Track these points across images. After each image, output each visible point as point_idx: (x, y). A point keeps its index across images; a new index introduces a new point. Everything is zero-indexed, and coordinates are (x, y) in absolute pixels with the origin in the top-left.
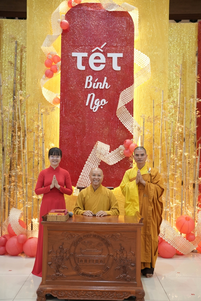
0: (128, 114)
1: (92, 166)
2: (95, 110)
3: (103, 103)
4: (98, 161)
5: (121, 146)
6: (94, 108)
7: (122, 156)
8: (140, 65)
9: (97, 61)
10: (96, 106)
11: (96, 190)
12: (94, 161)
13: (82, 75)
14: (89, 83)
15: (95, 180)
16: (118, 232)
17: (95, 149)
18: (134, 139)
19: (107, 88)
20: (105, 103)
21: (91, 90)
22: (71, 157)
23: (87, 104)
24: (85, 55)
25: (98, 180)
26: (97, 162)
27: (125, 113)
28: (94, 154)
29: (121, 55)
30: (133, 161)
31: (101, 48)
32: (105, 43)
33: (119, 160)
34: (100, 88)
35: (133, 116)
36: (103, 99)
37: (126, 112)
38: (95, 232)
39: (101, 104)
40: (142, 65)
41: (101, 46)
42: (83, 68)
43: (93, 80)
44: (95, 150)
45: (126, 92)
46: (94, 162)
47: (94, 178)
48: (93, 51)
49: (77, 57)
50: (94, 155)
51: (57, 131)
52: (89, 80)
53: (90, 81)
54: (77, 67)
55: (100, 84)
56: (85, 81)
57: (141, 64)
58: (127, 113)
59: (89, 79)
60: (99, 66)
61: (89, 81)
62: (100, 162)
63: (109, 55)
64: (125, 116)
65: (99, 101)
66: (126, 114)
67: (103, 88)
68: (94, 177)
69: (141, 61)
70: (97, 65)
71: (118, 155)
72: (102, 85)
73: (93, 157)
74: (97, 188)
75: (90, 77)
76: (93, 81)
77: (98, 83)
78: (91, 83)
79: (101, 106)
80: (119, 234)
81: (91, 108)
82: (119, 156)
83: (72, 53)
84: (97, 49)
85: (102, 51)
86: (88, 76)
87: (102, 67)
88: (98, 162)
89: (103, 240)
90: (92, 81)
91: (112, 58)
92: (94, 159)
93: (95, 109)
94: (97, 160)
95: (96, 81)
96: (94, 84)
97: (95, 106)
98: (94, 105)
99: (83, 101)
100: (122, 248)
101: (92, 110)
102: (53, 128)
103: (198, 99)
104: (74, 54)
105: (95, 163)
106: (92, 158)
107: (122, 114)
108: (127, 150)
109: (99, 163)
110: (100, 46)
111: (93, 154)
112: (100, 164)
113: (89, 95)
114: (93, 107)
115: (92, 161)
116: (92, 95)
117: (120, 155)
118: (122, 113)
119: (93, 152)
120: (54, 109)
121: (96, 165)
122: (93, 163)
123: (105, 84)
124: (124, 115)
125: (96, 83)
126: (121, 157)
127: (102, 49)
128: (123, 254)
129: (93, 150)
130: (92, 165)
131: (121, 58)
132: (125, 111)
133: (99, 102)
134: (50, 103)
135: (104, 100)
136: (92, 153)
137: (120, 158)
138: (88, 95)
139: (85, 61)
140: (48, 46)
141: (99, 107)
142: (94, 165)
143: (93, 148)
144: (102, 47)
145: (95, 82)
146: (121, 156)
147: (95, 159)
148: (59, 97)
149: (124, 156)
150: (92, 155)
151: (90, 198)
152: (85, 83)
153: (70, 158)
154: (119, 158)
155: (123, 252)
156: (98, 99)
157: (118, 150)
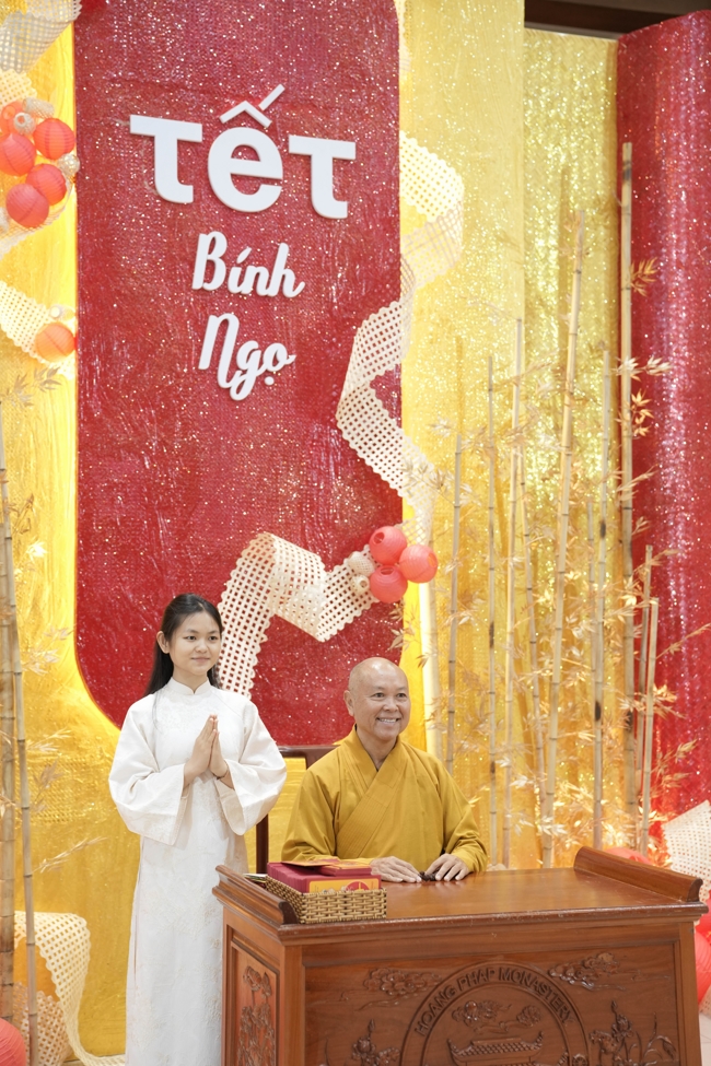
0: (378, 415)
1: (235, 648)
2: (239, 389)
3: (275, 362)
4: (258, 624)
5: (356, 555)
6: (234, 384)
7: (361, 601)
8: (413, 203)
9: (246, 167)
10: (244, 372)
11: (383, 760)
12: (243, 623)
13: (179, 226)
14: (211, 265)
15: (382, 715)
16: (604, 950)
17: (244, 568)
18: (408, 526)
19: (289, 292)
20: (286, 359)
21: (223, 299)
22: (133, 608)
23: (204, 363)
24: (193, 132)
25: (398, 715)
26: (256, 631)
27: (367, 408)
28: (240, 593)
29: (347, 150)
30: (402, 622)
31: (260, 110)
32: (280, 89)
33: (349, 620)
34: (262, 291)
35: (399, 424)
36: (273, 342)
37: (372, 404)
38: (508, 956)
39: (268, 365)
40: (422, 202)
41: (260, 100)
42: (184, 194)
43: (228, 251)
44: (242, 574)
45: (390, 316)
46: (241, 629)
47: (382, 709)
48: (225, 118)
49: (152, 139)
50: (238, 598)
51: (51, 483)
52: (211, 251)
53: (216, 256)
54: (154, 187)
55: (258, 275)
56: (194, 255)
57: (417, 197)
58: (375, 410)
59: (210, 246)
60: (255, 192)
61: (211, 257)
62: (265, 627)
63: (298, 144)
64: (369, 422)
65: (259, 352)
66: (370, 413)
67: (273, 291)
68: (380, 704)
69: (419, 182)
70: (246, 183)
71: (345, 596)
72: (270, 278)
73: (236, 604)
74: (384, 751)
75: (214, 240)
76: (229, 259)
77: (251, 271)
78: (221, 267)
79: (267, 373)
80: (606, 957)
81: (223, 383)
82: (348, 602)
83: (133, 118)
84: (245, 113)
85: (266, 122)
86: (207, 233)
87: (266, 197)
88: (260, 629)
89: (541, 989)
90: (222, 258)
91: (308, 158)
92: (240, 613)
93: (241, 387)
94: (252, 621)
95: (241, 258)
96: (236, 272)
97: (239, 373)
98: (234, 366)
99: (185, 346)
100: (622, 1022)
101: (229, 389)
102: (32, 469)
103: (657, 361)
104: (140, 124)
105: (247, 632)
106: (233, 610)
107: (357, 415)
108: (389, 573)
109: (262, 635)
110: (255, 101)
111: (234, 590)
112: (266, 639)
113: (214, 323)
114: (229, 378)
115: (235, 625)
116: (225, 323)
117: (349, 594)
118: (354, 410)
119: (237, 585)
120: (55, 378)
121: (252, 642)
122: (238, 633)
123: (284, 277)
124: (365, 417)
125: (244, 266)
126: (356, 604)
127: (265, 112)
128: (627, 1052)
129: (233, 574)
130: (237, 640)
131: (346, 161)
132: (368, 399)
133: (256, 355)
134: (20, 348)
135: (278, 349)
136: (229, 588)
137: (352, 608)
138: (206, 323)
139: (193, 161)
140: (15, 69)
141: (260, 380)
142: (243, 644)
143: (235, 567)
144: (264, 105)
145: (238, 265)
146: (353, 599)
147: (246, 616)
148: (72, 324)
149: (366, 598)
150: (232, 596)
151: (359, 799)
152: (192, 266)
153: (132, 614)
154: (348, 611)
155: (627, 1041)
156: (253, 344)
157: (344, 573)
